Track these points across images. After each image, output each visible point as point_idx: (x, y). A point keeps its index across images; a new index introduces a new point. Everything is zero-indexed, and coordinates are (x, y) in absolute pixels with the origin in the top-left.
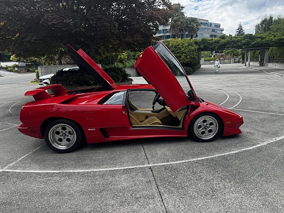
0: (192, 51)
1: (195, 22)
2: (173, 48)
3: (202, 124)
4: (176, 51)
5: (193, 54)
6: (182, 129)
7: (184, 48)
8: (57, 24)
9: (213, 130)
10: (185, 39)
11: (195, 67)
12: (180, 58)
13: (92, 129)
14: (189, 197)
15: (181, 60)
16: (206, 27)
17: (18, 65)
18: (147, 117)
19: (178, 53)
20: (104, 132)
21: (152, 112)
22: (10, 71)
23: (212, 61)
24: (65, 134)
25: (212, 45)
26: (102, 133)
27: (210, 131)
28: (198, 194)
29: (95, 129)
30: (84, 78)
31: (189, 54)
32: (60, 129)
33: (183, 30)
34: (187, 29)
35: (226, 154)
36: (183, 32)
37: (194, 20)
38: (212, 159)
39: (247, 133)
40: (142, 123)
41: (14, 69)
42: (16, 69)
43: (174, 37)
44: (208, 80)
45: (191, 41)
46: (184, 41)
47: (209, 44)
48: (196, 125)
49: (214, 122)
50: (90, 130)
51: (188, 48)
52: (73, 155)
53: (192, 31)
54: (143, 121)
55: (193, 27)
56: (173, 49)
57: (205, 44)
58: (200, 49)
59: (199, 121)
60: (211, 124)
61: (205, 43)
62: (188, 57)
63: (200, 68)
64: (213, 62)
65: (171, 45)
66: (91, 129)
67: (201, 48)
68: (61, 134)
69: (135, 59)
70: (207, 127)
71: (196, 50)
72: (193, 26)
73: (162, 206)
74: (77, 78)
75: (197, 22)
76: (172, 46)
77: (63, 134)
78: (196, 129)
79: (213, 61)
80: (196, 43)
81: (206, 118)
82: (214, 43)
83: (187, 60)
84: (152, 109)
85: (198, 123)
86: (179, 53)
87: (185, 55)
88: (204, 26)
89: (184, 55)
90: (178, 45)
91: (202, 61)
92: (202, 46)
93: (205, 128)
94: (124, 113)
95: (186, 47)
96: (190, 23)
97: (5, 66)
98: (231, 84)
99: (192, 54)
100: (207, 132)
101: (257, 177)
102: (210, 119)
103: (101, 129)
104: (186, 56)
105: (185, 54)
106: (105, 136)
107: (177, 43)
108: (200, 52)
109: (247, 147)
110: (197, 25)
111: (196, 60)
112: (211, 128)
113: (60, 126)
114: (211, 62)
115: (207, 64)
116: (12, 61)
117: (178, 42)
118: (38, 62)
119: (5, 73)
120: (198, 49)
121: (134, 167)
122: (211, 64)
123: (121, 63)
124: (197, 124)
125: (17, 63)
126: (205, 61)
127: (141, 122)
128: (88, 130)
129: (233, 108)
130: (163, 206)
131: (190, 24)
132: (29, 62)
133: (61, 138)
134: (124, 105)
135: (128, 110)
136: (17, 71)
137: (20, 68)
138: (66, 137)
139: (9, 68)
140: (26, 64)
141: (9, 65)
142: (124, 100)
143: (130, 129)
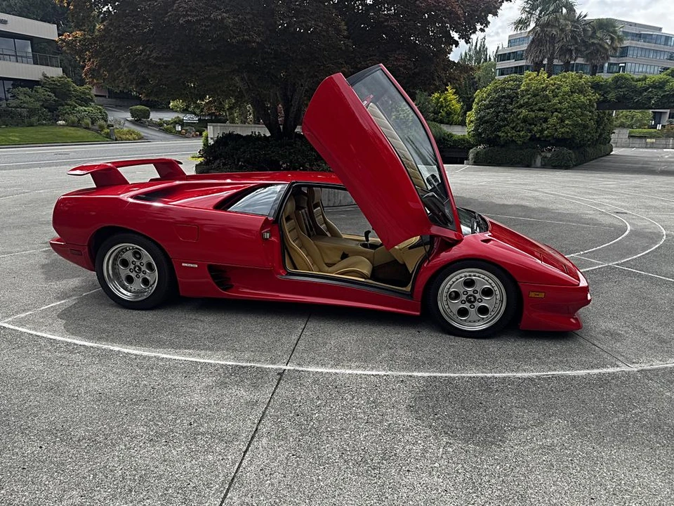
0: (579, 107)
1: (608, 31)
2: (529, 96)
3: (461, 290)
4: (536, 104)
5: (583, 114)
6: (408, 295)
7: (560, 97)
8: (199, 21)
9: (491, 309)
10: (565, 75)
11: (590, 150)
12: (544, 122)
13: (192, 265)
14: (313, 457)
15: (548, 128)
16: (652, 46)
17: (183, 120)
18: (344, 256)
19: (540, 110)
20: (220, 275)
21: (363, 245)
22: (167, 131)
23: (651, 138)
24: (140, 269)
25: (641, 93)
26: (214, 278)
27: (483, 310)
28: (341, 456)
29: (197, 266)
30: (268, 154)
31: (571, 115)
32: (128, 256)
33: (571, 51)
34: (583, 49)
35: (496, 375)
36: (571, 57)
37: (606, 26)
38: (450, 380)
39: (604, 334)
40: (330, 269)
41: (175, 127)
42: (179, 128)
43: (537, 67)
44: (606, 188)
45: (582, 81)
46: (561, 81)
47: (632, 92)
48: (446, 290)
49: (496, 288)
50: (186, 265)
51: (571, 98)
52: (148, 316)
53: (596, 54)
54: (334, 264)
55: (601, 45)
56: (529, 99)
57: (622, 92)
58: (604, 104)
59: (454, 281)
60: (488, 292)
61: (621, 88)
62: (566, 122)
63: (609, 154)
64: (653, 143)
65: (522, 88)
66: (189, 265)
67: (609, 101)
68: (132, 266)
69: (437, 122)
70: (475, 297)
71: (593, 106)
72: (600, 42)
73: (234, 463)
74: (255, 152)
75: (615, 32)
76: (527, 90)
77: (135, 268)
78: (444, 299)
79: (654, 140)
80: (596, 86)
81: (474, 276)
82: (648, 88)
83: (563, 130)
84: (364, 238)
85: (451, 285)
86: (543, 110)
87: (560, 115)
88: (646, 44)
89: (557, 117)
90: (544, 89)
91: (619, 136)
92: (612, 96)
93: (470, 301)
94: (267, 235)
95: (564, 95)
96: (594, 32)
97: (159, 121)
98: (666, 201)
99: (580, 114)
100: (473, 311)
101: (532, 450)
102: (484, 279)
103: (211, 268)
104: (562, 120)
105: (559, 112)
106: (218, 284)
107: (541, 84)
108: (607, 111)
109: (571, 368)
110: (612, 39)
111: (588, 130)
112: (486, 302)
113: (130, 249)
114: (648, 140)
115: (637, 146)
116: (172, 110)
117: (544, 81)
118: (224, 116)
119: (155, 135)
120: (599, 103)
121: (249, 364)
122: (646, 148)
124: (448, 286)
125: (181, 116)
126: (630, 136)
127: (329, 265)
128: (183, 264)
129: (617, 264)
130: (237, 464)
131: (592, 37)
132: (205, 115)
133: (131, 274)
134: (271, 218)
135: (281, 230)
136: (180, 132)
137: (186, 126)
138: (141, 274)
139: (165, 125)
140: (199, 120)
141: (165, 119)
142: (276, 206)
143: (279, 277)
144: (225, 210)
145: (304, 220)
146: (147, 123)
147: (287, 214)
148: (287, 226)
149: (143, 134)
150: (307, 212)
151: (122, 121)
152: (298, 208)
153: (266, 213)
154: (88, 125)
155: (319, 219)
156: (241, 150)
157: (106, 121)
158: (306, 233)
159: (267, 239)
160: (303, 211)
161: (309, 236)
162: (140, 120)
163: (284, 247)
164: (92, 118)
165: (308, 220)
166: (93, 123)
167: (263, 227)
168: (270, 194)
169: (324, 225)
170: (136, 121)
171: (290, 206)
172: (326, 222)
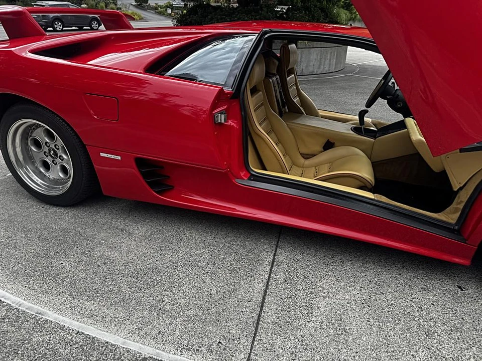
6: (453, 230)
17: (173, 4)
18: (329, 145)
21: (356, 130)
22: (160, 13)
29: (119, 158)
32: (39, 135)
41: (166, 10)
42: (169, 11)
50: (105, 155)
54: (313, 156)
68: (46, 149)
94: (221, 118)
97: (155, 5)
103: (141, 163)
106: (152, 185)
119: (152, 17)
123: (346, 10)
127: (306, 156)
128: (102, 154)
133: (47, 160)
134: (228, 90)
135: (244, 108)
136: (170, 14)
137: (175, 9)
138: (58, 160)
139: (159, 9)
140: (184, 5)
141: (159, 4)
142: (237, 72)
143: (239, 182)
144: (161, 74)
145: (275, 91)
146: (146, 7)
147: (253, 85)
148: (252, 102)
149: (143, 16)
150: (279, 80)
151: (128, 5)
152: (268, 75)
153: (221, 81)
154: (103, 7)
155: (292, 90)
156: (209, 17)
157: (116, 5)
158: (277, 111)
159: (221, 123)
160: (274, 79)
161: (281, 115)
162: (141, 4)
163: (247, 133)
164: (105, 3)
165: (280, 92)
166: (106, 7)
167: (214, 105)
168: (228, 52)
169: (298, 98)
170: (139, 5)
171: (259, 71)
172: (299, 95)
